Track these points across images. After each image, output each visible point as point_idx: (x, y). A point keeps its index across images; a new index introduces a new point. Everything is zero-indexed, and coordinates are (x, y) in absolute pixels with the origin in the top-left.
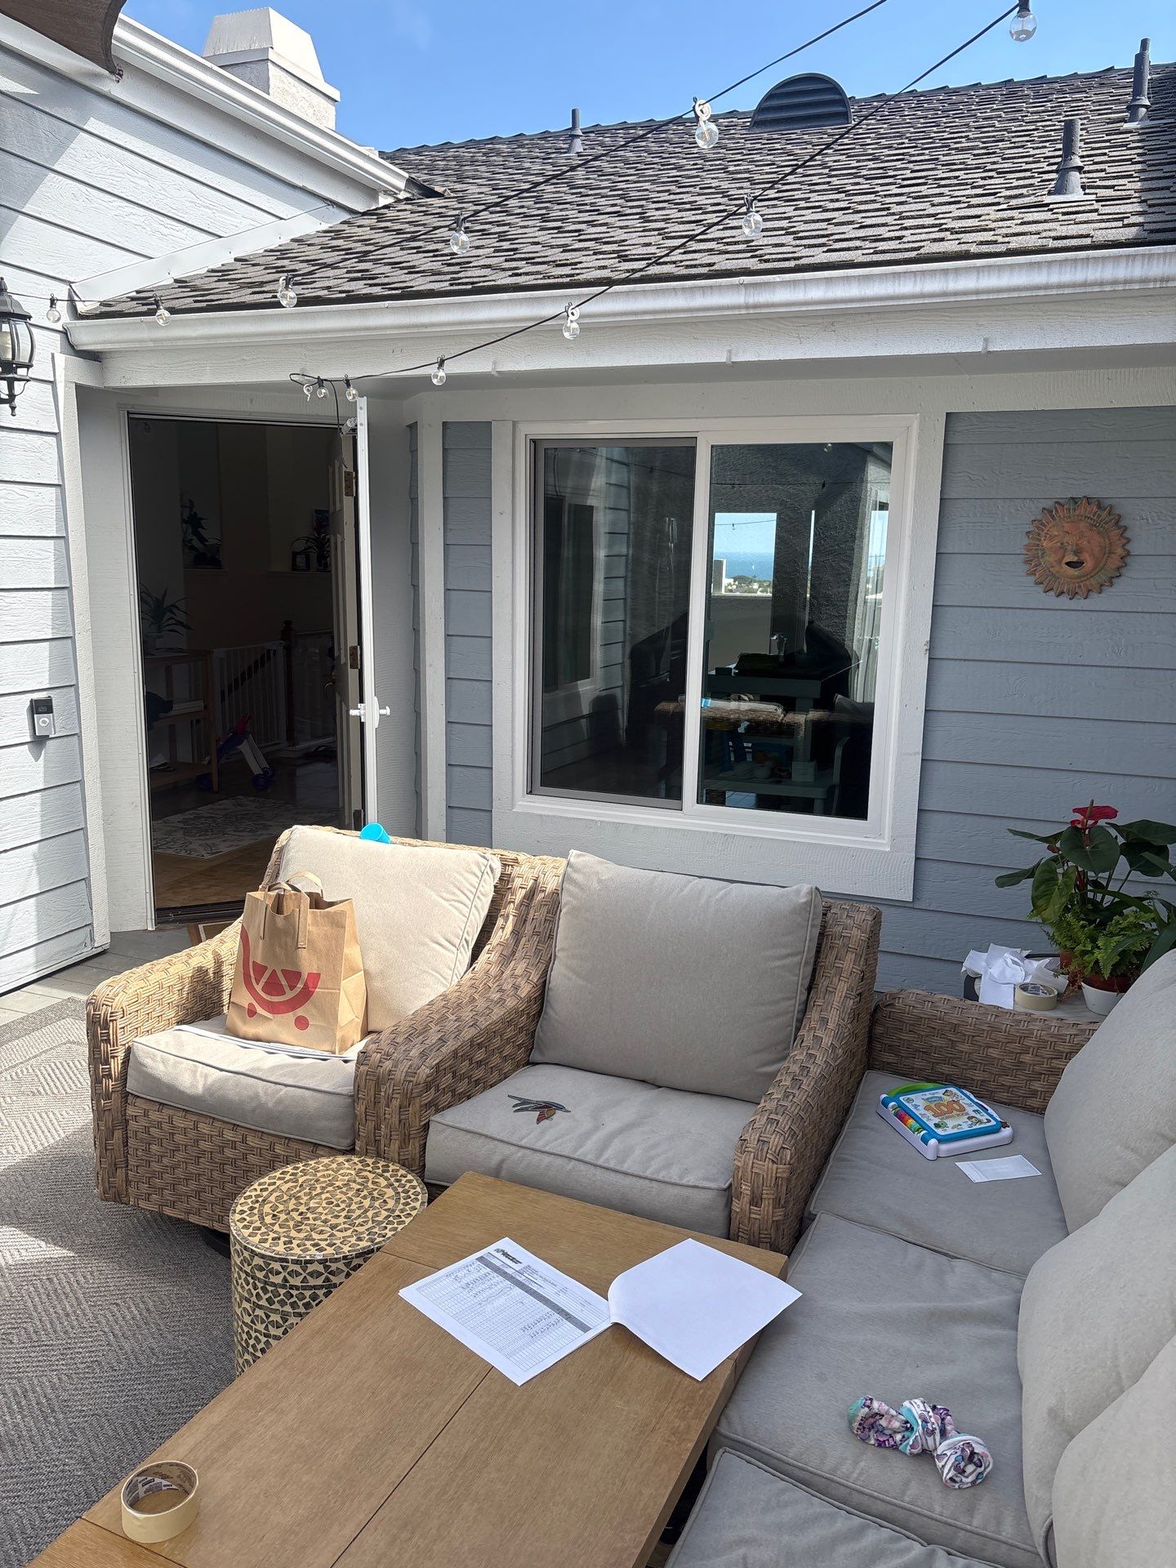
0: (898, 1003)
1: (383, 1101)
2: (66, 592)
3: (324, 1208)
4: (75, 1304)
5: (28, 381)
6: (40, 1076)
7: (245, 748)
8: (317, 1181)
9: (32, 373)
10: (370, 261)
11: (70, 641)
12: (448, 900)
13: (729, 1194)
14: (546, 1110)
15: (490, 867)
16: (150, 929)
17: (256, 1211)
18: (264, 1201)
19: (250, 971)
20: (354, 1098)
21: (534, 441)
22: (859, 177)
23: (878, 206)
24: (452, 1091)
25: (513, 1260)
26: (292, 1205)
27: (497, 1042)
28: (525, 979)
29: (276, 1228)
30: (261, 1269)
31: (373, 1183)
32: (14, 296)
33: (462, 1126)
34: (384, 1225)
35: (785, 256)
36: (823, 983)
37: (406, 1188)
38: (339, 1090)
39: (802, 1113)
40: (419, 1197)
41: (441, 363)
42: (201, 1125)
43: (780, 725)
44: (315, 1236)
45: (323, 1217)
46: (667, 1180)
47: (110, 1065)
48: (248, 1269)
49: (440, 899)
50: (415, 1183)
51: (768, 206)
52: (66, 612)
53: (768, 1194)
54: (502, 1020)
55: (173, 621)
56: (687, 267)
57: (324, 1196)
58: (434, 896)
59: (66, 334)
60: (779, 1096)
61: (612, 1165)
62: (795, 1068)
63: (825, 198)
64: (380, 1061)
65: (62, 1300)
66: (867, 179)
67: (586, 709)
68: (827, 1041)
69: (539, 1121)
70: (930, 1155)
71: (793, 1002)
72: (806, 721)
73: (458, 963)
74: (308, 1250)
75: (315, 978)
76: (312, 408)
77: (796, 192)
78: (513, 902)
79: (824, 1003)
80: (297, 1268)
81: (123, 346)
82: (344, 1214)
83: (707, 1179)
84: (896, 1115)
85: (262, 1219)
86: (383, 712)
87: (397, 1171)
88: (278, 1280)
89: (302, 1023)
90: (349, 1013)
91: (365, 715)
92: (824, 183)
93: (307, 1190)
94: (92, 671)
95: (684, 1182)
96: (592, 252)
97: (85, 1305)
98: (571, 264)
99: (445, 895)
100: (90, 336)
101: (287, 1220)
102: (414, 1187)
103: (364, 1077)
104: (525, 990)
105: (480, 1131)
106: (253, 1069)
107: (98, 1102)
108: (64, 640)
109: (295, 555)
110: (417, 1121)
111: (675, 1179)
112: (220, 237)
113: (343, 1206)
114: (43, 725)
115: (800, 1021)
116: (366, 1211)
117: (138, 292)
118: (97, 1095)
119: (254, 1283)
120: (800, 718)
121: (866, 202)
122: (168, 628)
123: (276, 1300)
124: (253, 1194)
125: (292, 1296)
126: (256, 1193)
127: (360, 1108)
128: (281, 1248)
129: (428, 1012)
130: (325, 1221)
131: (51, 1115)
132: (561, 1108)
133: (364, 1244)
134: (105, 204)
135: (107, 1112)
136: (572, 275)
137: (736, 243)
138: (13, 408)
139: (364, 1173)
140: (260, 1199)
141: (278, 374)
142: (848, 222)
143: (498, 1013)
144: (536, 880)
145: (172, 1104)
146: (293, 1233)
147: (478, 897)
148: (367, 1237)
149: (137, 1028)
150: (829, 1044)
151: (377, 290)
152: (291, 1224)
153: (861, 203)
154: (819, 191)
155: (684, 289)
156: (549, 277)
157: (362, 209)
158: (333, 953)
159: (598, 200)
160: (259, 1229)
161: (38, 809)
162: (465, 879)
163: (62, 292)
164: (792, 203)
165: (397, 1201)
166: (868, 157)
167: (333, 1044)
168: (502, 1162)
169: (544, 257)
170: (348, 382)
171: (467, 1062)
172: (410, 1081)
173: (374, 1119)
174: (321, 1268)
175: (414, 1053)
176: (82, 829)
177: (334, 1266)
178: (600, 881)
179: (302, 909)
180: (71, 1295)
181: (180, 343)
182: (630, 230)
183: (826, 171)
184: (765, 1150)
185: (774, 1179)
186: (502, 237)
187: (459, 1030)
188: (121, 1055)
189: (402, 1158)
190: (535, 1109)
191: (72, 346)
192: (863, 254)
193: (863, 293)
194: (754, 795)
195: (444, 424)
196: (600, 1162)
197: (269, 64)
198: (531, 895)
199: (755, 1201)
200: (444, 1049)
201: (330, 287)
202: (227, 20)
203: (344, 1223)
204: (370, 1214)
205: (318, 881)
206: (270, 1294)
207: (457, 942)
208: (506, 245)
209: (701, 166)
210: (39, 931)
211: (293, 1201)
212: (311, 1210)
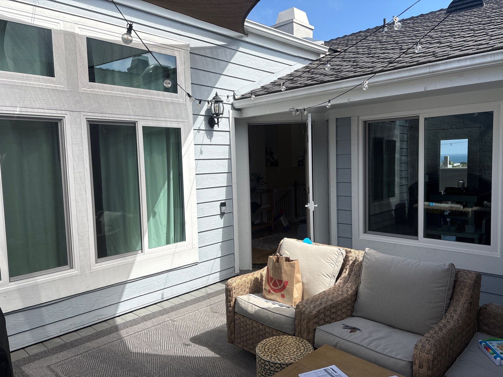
0: (488, 308)
1: (302, 320)
2: (230, 173)
3: (283, 349)
4: (219, 370)
5: (222, 118)
6: (218, 308)
7: (282, 218)
8: (282, 342)
9: (223, 116)
10: (314, 74)
11: (231, 187)
12: (327, 262)
13: (412, 363)
14: (354, 330)
15: (341, 252)
16: (251, 270)
17: (263, 347)
18: (266, 345)
19: (269, 279)
20: (295, 319)
21: (365, 121)
22: (481, 24)
23: (484, 33)
24: (324, 320)
25: (335, 372)
26: (274, 347)
27: (340, 307)
28: (351, 289)
29: (268, 353)
30: (263, 364)
31: (298, 344)
32: (219, 96)
33: (325, 331)
34: (299, 357)
35: (445, 55)
36: (455, 298)
37: (308, 347)
38: (291, 316)
39: (440, 339)
40: (311, 350)
41: (329, 101)
42: (254, 323)
43: (461, 212)
44: (278, 356)
45: (282, 352)
46: (390, 356)
47: (231, 303)
48: (260, 363)
49: (325, 262)
50: (310, 346)
51: (444, 39)
52: (230, 179)
53: (425, 365)
54: (342, 300)
55: (262, 182)
56: (410, 63)
57: (283, 346)
58: (323, 261)
59: (232, 105)
60: (432, 333)
61: (372, 348)
62: (442, 325)
63: (466, 33)
64: (302, 308)
65: (216, 369)
66: (483, 25)
67: (394, 208)
68: (456, 317)
69: (350, 332)
70: (498, 363)
71: (443, 303)
72: (472, 211)
73: (331, 283)
74: (276, 360)
75: (287, 282)
76: (294, 118)
77: (456, 33)
78: (349, 264)
79: (456, 305)
80: (273, 365)
81: (246, 106)
82: (288, 352)
83: (405, 358)
84: (485, 347)
85: (265, 350)
86: (315, 206)
87: (306, 342)
88: (267, 368)
89: (283, 296)
90: (297, 295)
91: (310, 207)
92: (467, 28)
93: (278, 344)
94: (236, 195)
95: (397, 357)
96: (381, 62)
97: (222, 371)
98: (373, 67)
99: (326, 260)
100: (238, 105)
101: (271, 351)
102: (310, 347)
103: (297, 313)
104: (350, 292)
105: (331, 333)
106: (268, 308)
107: (228, 314)
108: (229, 187)
109: (299, 161)
110: (312, 328)
111: (393, 356)
112: (274, 73)
113: (288, 350)
114: (223, 209)
115: (446, 310)
116: (295, 352)
117: (251, 91)
118: (228, 312)
119: (261, 368)
120: (470, 210)
121: (480, 33)
122: (261, 183)
123: (267, 374)
124: (263, 343)
125: (271, 373)
126: (264, 343)
127: (297, 322)
128: (268, 358)
129: (318, 296)
130: (282, 353)
131: (219, 319)
132: (359, 330)
133: (292, 361)
134: (243, 69)
135: (230, 317)
136: (372, 70)
137: (429, 53)
138: (218, 125)
139: (296, 341)
140: (265, 344)
141: (286, 109)
142: (471, 40)
143: (340, 298)
144: (356, 258)
145: (246, 316)
146: (273, 355)
147: (337, 262)
148: (293, 359)
149: (238, 293)
150: (456, 319)
151: (314, 82)
152: (273, 352)
153: (478, 33)
154: (464, 31)
155: (407, 70)
156: (365, 72)
157: (315, 59)
158: (292, 276)
159: (388, 46)
160: (264, 352)
161: (221, 233)
162: (333, 256)
163: (232, 94)
164: (453, 37)
165: (304, 351)
166: (486, 17)
167: (292, 304)
168: (337, 343)
169: (366, 66)
170: (304, 110)
171: (329, 312)
172: (310, 315)
173: (300, 326)
174: (279, 366)
175: (312, 306)
176: (233, 239)
177: (283, 366)
178: (375, 258)
179: (283, 261)
180: (219, 368)
181: (260, 104)
182: (395, 54)
183: (470, 24)
184: (424, 349)
185: (427, 360)
186: (354, 62)
187: (327, 301)
188: (234, 300)
189: (307, 338)
190: (350, 329)
191: (234, 108)
192: (473, 51)
193: (472, 63)
194: (455, 237)
195: (337, 119)
196: (369, 347)
197: (294, 23)
198: (354, 262)
199: (421, 366)
200: (321, 306)
201: (301, 83)
202: (282, 13)
203: (288, 354)
204: (295, 353)
205: (288, 254)
206: (265, 372)
207: (330, 276)
208: (355, 64)
209: (425, 29)
210: (221, 268)
211: (274, 346)
212: (279, 349)
